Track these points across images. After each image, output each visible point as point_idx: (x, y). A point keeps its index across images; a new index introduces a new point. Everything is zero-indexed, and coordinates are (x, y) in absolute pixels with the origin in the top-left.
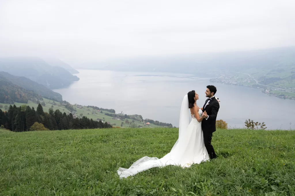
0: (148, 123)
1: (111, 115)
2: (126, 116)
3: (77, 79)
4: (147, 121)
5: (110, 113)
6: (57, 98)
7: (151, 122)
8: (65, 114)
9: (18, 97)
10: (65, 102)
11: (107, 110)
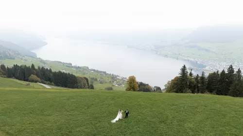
0: (92, 71)
1: (69, 67)
2: (79, 67)
3: (46, 44)
4: (91, 70)
5: (69, 65)
6: (33, 56)
7: (94, 70)
8: (47, 69)
9: (8, 55)
10: (39, 58)
11: (66, 63)
